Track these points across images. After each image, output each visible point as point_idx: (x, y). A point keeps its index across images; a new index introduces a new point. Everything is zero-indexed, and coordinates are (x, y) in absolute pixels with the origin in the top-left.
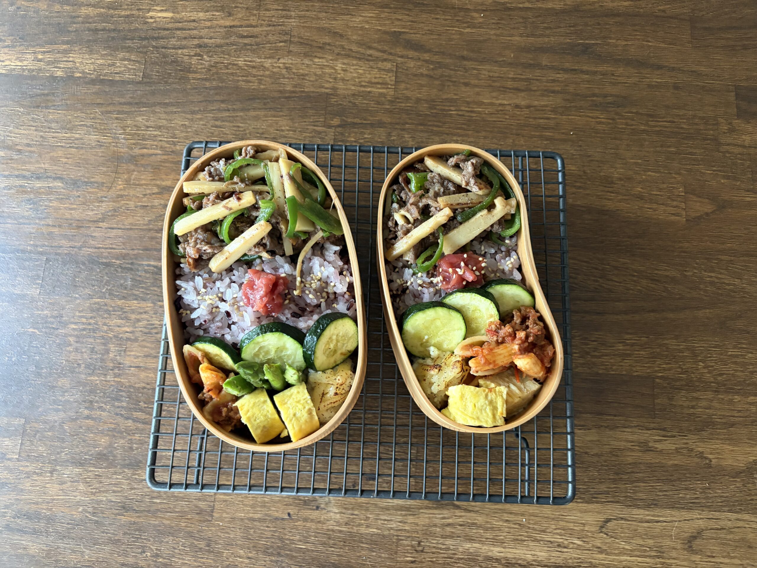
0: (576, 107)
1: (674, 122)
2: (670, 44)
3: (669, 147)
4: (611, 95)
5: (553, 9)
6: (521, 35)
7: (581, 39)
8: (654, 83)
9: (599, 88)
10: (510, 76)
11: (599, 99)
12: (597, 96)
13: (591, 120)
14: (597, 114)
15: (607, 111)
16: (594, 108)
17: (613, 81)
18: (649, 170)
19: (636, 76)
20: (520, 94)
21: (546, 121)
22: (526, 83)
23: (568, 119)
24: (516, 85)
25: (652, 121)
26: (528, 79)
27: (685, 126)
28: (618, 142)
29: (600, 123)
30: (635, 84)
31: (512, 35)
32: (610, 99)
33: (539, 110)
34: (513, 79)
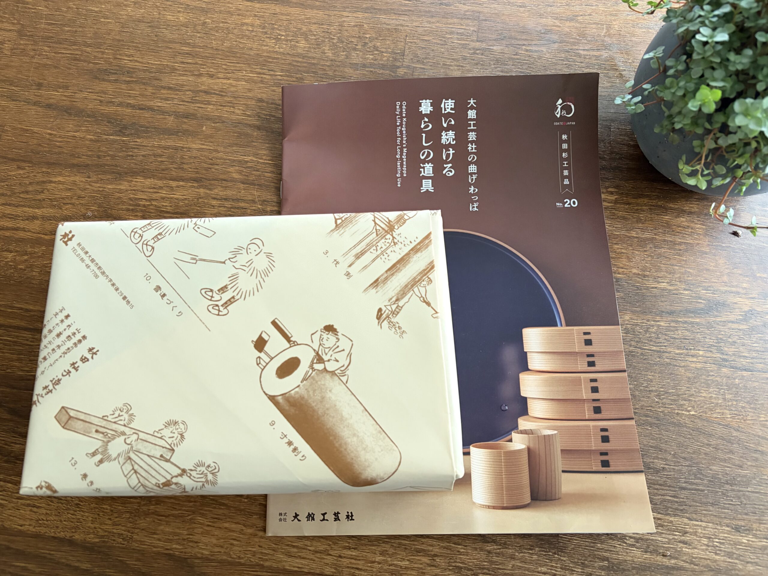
0: (150, 72)
1: (55, 53)
2: (27, 130)
3: (68, 31)
4: (109, 81)
5: (146, 177)
6: (189, 149)
7: (124, 141)
8: (61, 90)
9: (120, 88)
10: (211, 107)
11: (124, 79)
12: (125, 81)
13: (138, 59)
14: (130, 64)
15: (119, 66)
16: (132, 70)
17: (103, 96)
18: (96, 12)
19: (77, 98)
20: (206, 87)
21: (185, 61)
22: (197, 98)
23: (161, 61)
24: (207, 98)
25: (77, 54)
26: (193, 103)
27: (46, 48)
28: (117, 37)
29: (129, 56)
30: (81, 91)
31: (199, 150)
32: (112, 78)
33: (190, 71)
34: (209, 103)
